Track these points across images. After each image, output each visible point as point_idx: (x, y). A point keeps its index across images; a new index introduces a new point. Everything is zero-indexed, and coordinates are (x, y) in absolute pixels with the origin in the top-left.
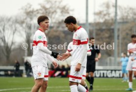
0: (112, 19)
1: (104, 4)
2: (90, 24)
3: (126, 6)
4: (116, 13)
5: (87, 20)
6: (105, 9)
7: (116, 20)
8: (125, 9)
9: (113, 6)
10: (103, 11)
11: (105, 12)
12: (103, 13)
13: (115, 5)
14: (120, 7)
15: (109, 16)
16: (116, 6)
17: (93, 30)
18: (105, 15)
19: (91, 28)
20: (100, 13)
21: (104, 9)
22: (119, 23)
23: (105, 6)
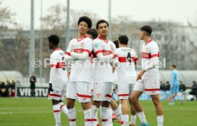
0: (63, 26)
1: (52, 7)
2: (36, 32)
3: (79, 11)
4: (68, 18)
5: (32, 27)
6: (55, 13)
7: (68, 27)
8: (79, 14)
9: (64, 10)
10: (52, 16)
11: (54, 18)
12: (51, 19)
13: (66, 8)
14: (72, 11)
15: (59, 23)
16: (68, 10)
17: (39, 39)
18: (54, 21)
19: (38, 37)
20: (48, 19)
21: (52, 13)
22: (72, 31)
23: (54, 10)
